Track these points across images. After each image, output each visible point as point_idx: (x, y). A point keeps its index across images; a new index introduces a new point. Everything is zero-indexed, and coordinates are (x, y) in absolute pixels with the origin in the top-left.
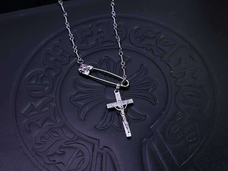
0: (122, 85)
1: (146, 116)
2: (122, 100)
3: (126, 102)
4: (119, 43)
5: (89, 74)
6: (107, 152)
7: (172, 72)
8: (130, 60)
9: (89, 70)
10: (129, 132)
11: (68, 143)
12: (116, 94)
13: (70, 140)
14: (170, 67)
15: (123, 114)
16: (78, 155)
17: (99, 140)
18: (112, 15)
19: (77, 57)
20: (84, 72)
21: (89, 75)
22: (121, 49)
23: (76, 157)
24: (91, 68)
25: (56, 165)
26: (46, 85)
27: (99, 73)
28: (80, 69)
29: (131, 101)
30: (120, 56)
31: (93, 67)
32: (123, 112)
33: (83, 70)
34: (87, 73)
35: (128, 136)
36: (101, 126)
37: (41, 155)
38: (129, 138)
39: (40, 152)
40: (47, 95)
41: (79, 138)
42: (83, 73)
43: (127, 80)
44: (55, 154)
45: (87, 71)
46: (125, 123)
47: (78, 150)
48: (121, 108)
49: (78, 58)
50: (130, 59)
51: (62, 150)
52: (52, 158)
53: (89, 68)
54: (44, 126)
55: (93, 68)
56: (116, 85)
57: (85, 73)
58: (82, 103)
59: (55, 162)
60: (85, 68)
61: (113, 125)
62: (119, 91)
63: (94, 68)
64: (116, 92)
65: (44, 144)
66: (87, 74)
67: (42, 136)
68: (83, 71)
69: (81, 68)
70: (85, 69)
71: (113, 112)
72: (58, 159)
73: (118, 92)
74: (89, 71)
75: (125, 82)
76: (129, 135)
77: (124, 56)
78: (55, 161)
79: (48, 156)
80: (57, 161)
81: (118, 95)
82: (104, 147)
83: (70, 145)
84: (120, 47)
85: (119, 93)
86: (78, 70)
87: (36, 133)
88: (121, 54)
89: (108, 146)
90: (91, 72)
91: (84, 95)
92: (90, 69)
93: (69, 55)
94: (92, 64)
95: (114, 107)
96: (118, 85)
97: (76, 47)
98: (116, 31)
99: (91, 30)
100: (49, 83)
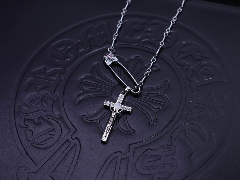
0: (132, 91)
1: (134, 130)
2: (121, 104)
3: (124, 108)
4: (159, 49)
5: (110, 65)
6: (75, 144)
7: (191, 102)
10: (105, 137)
11: (49, 117)
12: (121, 95)
13: (53, 115)
14: (193, 97)
15: (113, 117)
16: (49, 133)
17: (76, 129)
18: (172, 20)
19: (112, 44)
22: (156, 56)
23: (47, 133)
24: (116, 60)
25: (27, 131)
26: (69, 57)
28: (105, 56)
29: (129, 109)
30: (151, 62)
31: (118, 60)
32: (114, 114)
33: (106, 58)
34: (108, 63)
35: (102, 139)
36: (88, 118)
37: (21, 115)
38: (103, 143)
40: (62, 66)
41: (61, 118)
42: (105, 61)
43: (139, 88)
45: (110, 61)
47: (53, 128)
48: (114, 110)
49: (112, 46)
50: (159, 70)
51: (40, 121)
52: (27, 123)
53: (114, 59)
54: (41, 92)
56: (127, 87)
57: (106, 62)
58: (86, 88)
59: (27, 127)
60: (109, 57)
61: (98, 122)
63: (118, 62)
65: (30, 107)
66: (108, 65)
67: (33, 100)
68: (105, 59)
69: (107, 56)
70: (109, 58)
71: (108, 111)
72: (31, 126)
73: (124, 94)
74: (111, 62)
75: (136, 88)
76: (104, 139)
78: (28, 126)
79: (26, 119)
80: (30, 128)
81: (121, 97)
82: (76, 138)
83: (50, 120)
84: (157, 54)
85: (124, 95)
86: (103, 56)
88: (153, 60)
90: (114, 64)
91: (93, 82)
92: (114, 61)
93: (106, 40)
95: (109, 107)
97: (117, 35)
98: (165, 37)
99: (142, 26)
100: (72, 56)
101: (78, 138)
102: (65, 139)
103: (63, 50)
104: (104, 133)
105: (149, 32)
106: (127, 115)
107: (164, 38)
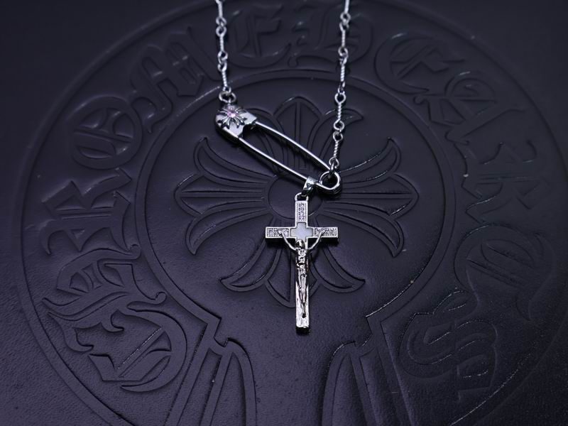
0: (320, 185)
1: (364, 280)
2: (309, 225)
3: (319, 233)
4: (343, 68)
5: (240, 136)
6: (233, 356)
7: (466, 176)
8: (360, 120)
9: (243, 124)
10: (304, 316)
11: (138, 307)
12: (297, 203)
13: (146, 300)
14: (466, 163)
15: (302, 264)
16: (155, 347)
17: (220, 318)
19: (223, 82)
20: (228, 128)
21: (240, 139)
22: (344, 85)
23: (150, 350)
24: (250, 119)
25: (91, 357)
26: (124, 141)
27: (269, 139)
28: (219, 118)
29: (333, 232)
30: (337, 105)
31: (255, 118)
32: (302, 254)
33: (226, 120)
34: (235, 131)
35: (299, 324)
36: (237, 281)
37: (60, 323)
38: (302, 331)
39: (60, 314)
40: (117, 169)
41: (169, 300)
42: (225, 128)
43: (336, 174)
44: (98, 327)
45: (238, 127)
46: (302, 288)
47: (160, 330)
48: (301, 244)
49: (223, 86)
50: (361, 118)
51: (116, 322)
52: (87, 338)
53: (245, 119)
54: (90, 249)
55: (254, 122)
56: (305, 180)
57: (229, 131)
58: (201, 210)
59: (90, 350)
60: (233, 116)
61: (267, 285)
62: (307, 197)
63: (257, 123)
64: (301, 198)
65: (77, 295)
66: (236, 136)
67: (77, 274)
68: (225, 125)
69: (224, 114)
70: (232, 120)
71: (279, 252)
72: (101, 344)
73: (304, 199)
74: (241, 127)
75: (329, 177)
76: (302, 322)
77: (347, 106)
78: (92, 346)
79: (78, 328)
80: (98, 349)
81: (302, 208)
82: (230, 339)
83: (142, 315)
84: (342, 80)
85: (306, 202)
86: (215, 118)
87: (64, 262)
88: (340, 98)
89: (240, 340)
90: (248, 131)
91: (212, 189)
92: (247, 122)
93: (202, 74)
94: (256, 111)
95: (283, 239)
96: (310, 181)
97: (226, 57)
98: (344, 35)
99: (277, 19)
100: (131, 137)
101: (235, 337)
102: (202, 351)
103: (99, 127)
104: (294, 309)
105: (301, 30)
106: (330, 249)
107: (344, 38)
